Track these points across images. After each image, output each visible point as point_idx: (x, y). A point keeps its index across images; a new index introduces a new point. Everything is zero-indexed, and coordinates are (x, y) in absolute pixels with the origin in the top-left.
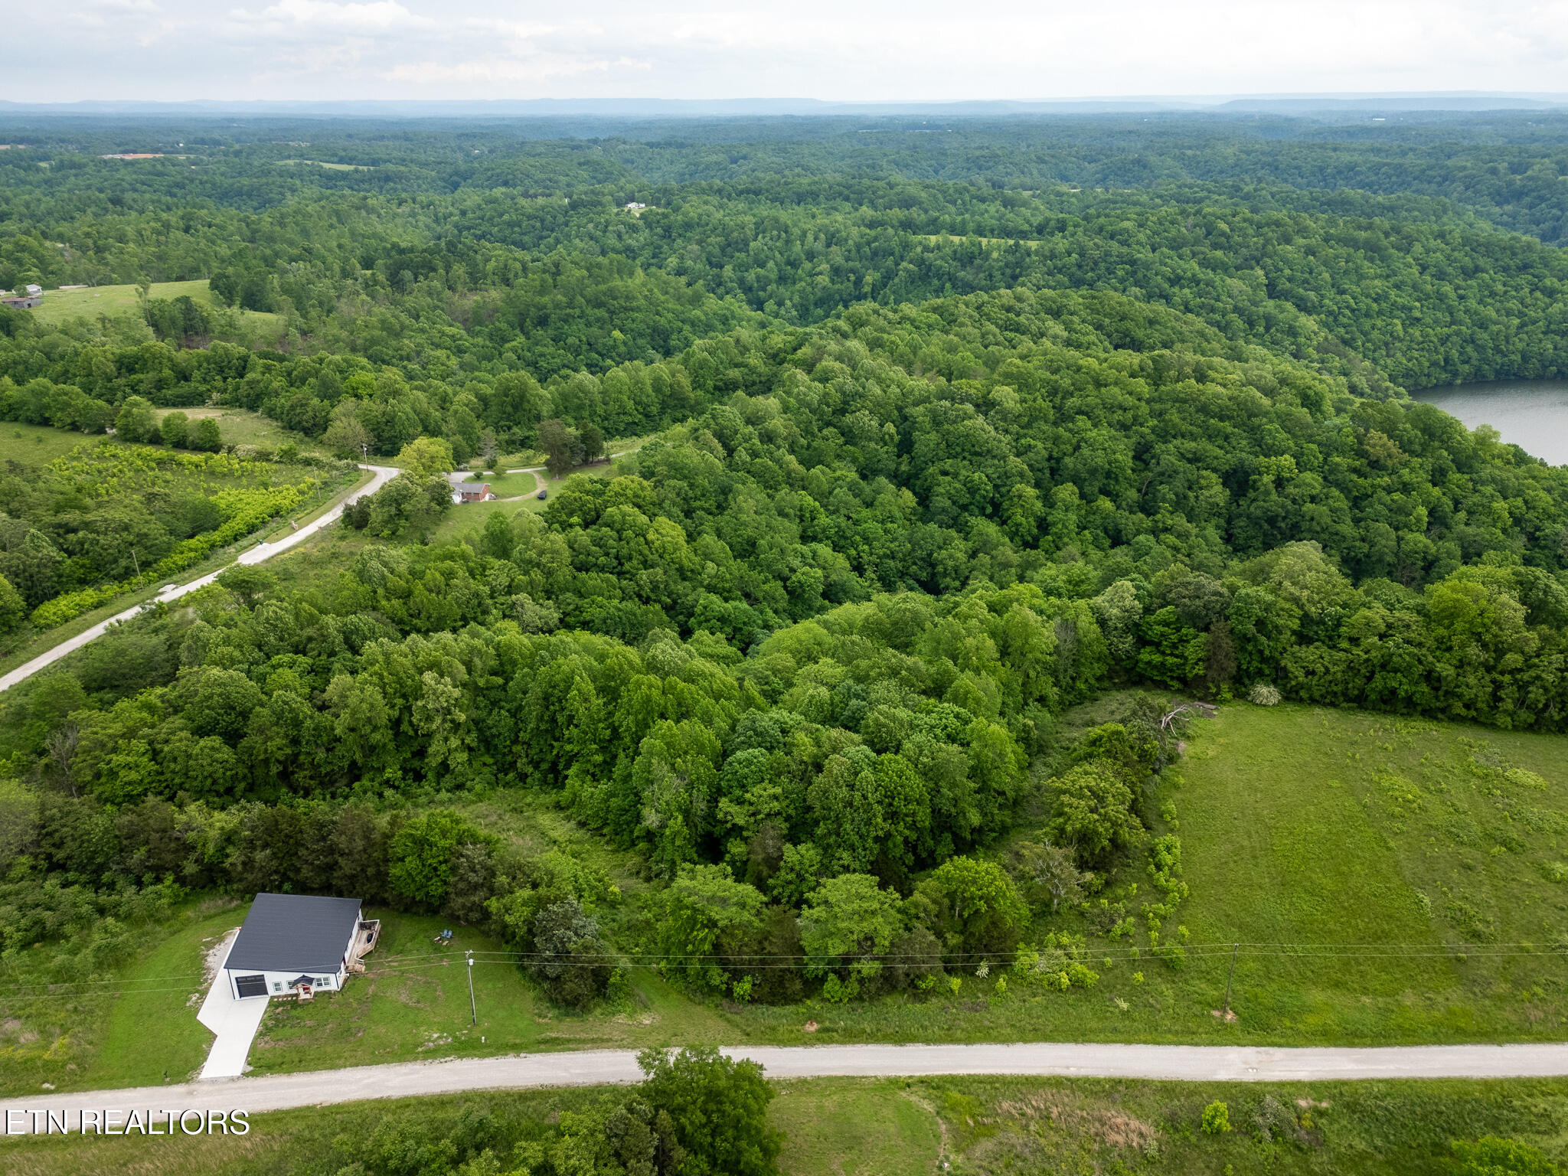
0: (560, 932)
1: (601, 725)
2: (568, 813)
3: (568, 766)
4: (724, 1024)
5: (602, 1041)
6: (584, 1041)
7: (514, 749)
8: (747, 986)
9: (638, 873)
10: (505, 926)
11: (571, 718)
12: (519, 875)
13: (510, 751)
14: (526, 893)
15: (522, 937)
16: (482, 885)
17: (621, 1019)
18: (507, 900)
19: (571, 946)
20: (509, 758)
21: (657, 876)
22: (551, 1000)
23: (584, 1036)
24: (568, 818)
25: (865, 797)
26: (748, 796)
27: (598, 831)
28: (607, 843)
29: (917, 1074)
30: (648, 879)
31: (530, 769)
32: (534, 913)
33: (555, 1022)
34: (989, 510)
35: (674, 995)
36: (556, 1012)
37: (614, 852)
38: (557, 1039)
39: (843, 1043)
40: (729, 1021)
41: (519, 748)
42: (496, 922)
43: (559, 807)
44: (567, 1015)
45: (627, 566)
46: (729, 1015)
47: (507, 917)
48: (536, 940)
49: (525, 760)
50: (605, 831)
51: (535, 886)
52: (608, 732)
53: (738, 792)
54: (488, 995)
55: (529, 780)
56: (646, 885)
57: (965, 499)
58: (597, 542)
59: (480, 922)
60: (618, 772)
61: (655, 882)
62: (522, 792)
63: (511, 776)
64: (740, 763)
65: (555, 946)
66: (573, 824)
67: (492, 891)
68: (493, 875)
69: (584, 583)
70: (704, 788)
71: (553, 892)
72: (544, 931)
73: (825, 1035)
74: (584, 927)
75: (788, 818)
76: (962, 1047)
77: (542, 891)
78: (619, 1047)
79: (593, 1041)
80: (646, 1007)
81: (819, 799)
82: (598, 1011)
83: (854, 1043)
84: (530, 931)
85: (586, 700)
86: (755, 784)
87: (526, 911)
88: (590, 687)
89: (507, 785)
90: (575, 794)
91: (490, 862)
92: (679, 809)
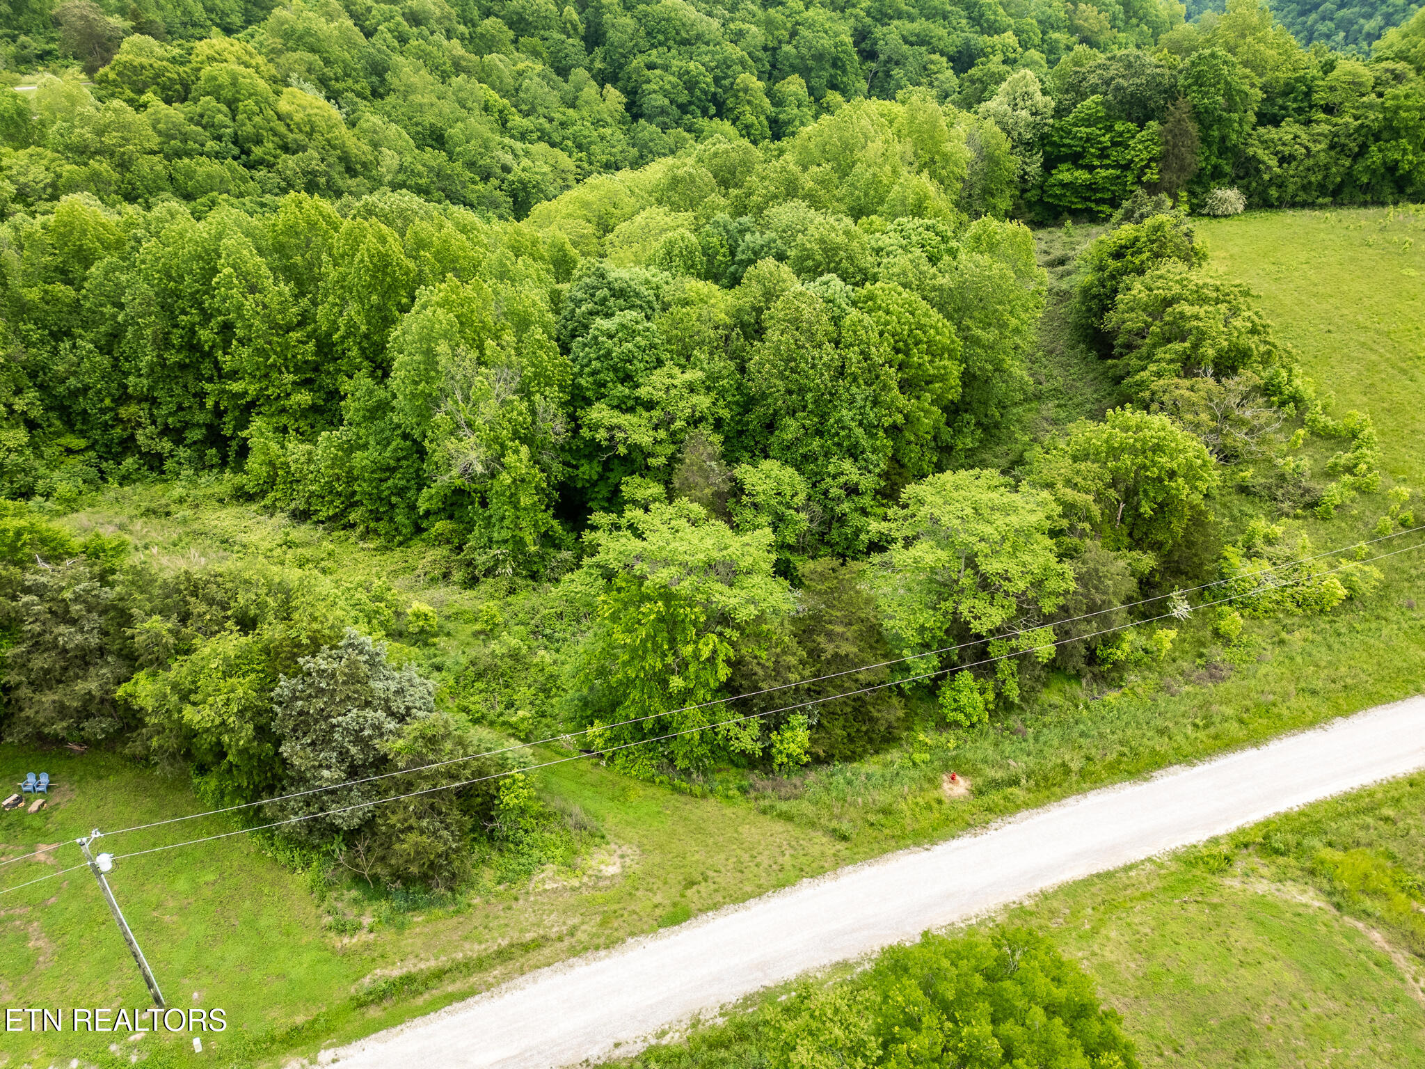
0: (350, 717)
1: (295, 335)
2: (267, 501)
3: (243, 424)
4: (779, 827)
5: (526, 948)
6: (479, 965)
7: (123, 412)
8: (803, 735)
9: (446, 576)
10: (190, 734)
11: (227, 329)
12: (198, 607)
13: (118, 419)
14: (231, 643)
15: (242, 752)
16: (102, 651)
17: (548, 878)
18: (178, 671)
19: (390, 745)
20: (118, 431)
21: (489, 572)
22: (358, 880)
23: (474, 950)
24: (270, 510)
25: (866, 356)
26: (642, 392)
27: (339, 522)
28: (363, 537)
29: (1221, 830)
30: (472, 582)
31: (166, 445)
32: (264, 688)
33: (389, 934)
34: (713, 110)
35: (638, 792)
36: (384, 906)
37: (385, 549)
38: (409, 979)
39: (1038, 804)
40: (788, 817)
41: (133, 408)
42: (160, 730)
43: (243, 496)
44: (415, 907)
45: (257, 151)
46: (783, 806)
47: (189, 713)
48: (285, 749)
49: (151, 429)
50: (353, 517)
51: (247, 624)
52: (311, 346)
53: (622, 390)
54: (182, 910)
55: (169, 465)
56: (469, 593)
57: (684, 98)
58: (198, 120)
59: (114, 740)
60: (351, 408)
61: (487, 585)
62: (159, 487)
63: (129, 462)
64: (611, 337)
65: (343, 755)
66: (281, 518)
67: (132, 660)
68: (125, 618)
69: (189, 175)
70: (553, 392)
71: (302, 629)
72: (303, 723)
73: (995, 797)
74: (400, 692)
75: (718, 424)
76: (1250, 753)
77: (272, 631)
78: (574, 952)
79: (503, 955)
80: (593, 834)
81: (781, 376)
82: (487, 877)
83: (1060, 798)
84: (262, 732)
85: (253, 289)
86: (649, 370)
87: (243, 688)
88: (258, 264)
89: (125, 480)
90: (271, 464)
91: (109, 594)
92: (516, 436)
